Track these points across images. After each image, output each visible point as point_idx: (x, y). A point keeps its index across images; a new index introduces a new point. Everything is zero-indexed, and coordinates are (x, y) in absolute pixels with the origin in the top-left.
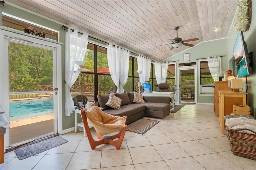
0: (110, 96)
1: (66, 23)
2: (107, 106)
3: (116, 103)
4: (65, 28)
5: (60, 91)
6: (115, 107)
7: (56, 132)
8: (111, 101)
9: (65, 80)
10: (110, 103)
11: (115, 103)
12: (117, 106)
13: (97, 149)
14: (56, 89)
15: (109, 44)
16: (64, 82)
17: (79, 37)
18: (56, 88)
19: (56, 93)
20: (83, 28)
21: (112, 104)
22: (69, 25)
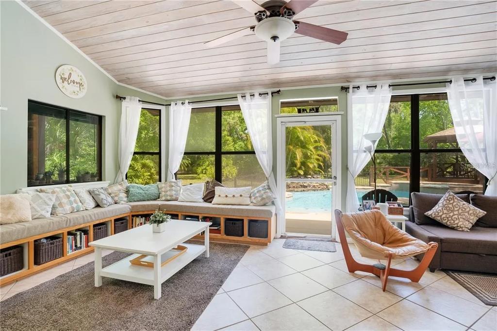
0: (442, 199)
1: (347, 81)
2: (427, 217)
3: (454, 215)
4: (345, 89)
5: (339, 181)
6: (448, 223)
7: (333, 237)
8: (440, 208)
9: (347, 165)
10: (437, 212)
11: (452, 214)
12: (457, 224)
13: (356, 274)
14: (335, 178)
15: (451, 82)
16: (345, 168)
17: (371, 94)
18: (335, 176)
19: (335, 184)
20: (377, 76)
21: (441, 216)
22: (351, 81)
